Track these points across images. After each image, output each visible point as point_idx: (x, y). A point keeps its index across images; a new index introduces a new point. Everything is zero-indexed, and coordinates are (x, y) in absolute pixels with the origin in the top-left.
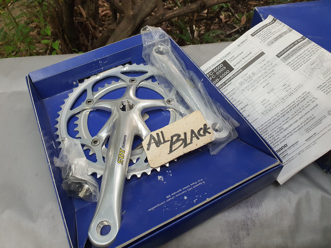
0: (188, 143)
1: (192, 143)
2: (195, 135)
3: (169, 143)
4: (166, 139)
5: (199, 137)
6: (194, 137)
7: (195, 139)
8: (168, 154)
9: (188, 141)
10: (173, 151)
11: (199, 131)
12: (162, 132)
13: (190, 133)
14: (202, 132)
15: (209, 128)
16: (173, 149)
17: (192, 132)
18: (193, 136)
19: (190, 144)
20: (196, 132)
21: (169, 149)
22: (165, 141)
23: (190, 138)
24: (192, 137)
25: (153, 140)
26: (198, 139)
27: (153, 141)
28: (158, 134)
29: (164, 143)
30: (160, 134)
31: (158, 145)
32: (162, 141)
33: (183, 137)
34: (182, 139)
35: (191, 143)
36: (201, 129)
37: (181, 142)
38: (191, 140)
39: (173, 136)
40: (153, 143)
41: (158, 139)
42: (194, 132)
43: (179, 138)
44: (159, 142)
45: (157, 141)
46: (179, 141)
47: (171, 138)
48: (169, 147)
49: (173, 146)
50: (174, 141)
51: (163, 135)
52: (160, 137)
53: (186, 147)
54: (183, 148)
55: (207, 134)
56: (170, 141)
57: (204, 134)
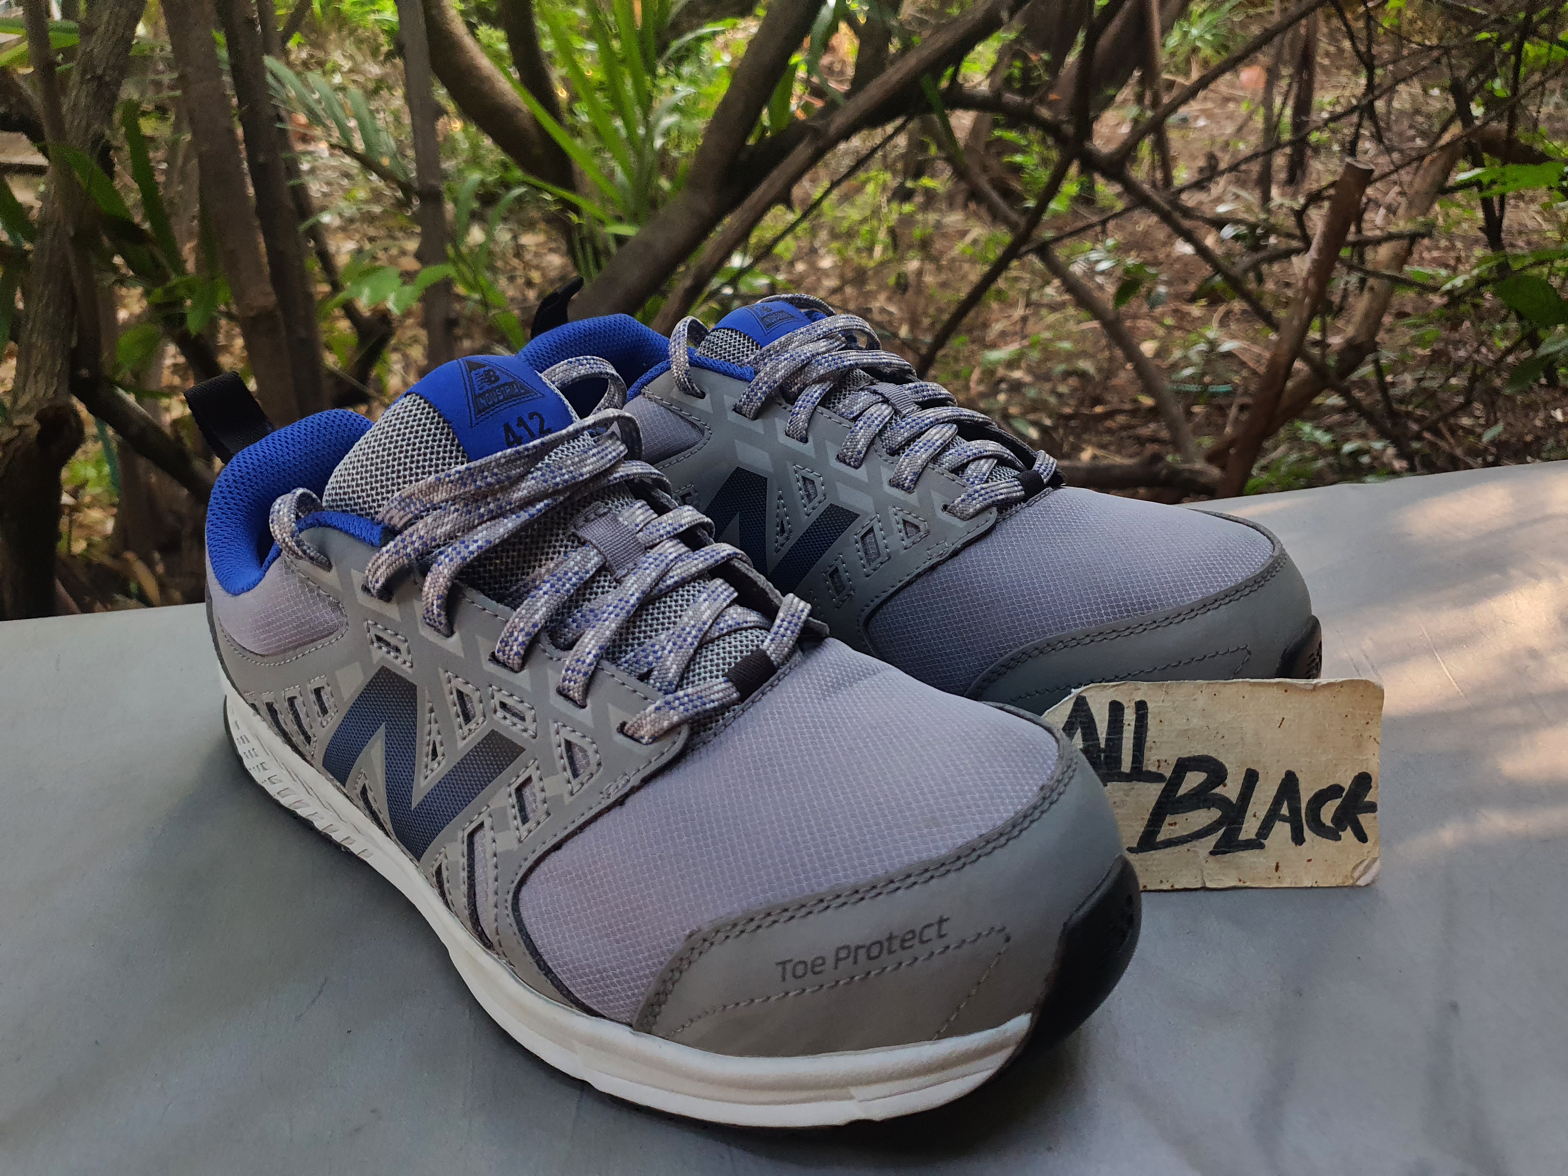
0: (1243, 836)
1: (1261, 846)
2: (1295, 810)
3: (1154, 790)
4: (1150, 766)
5: (1307, 833)
6: (1284, 819)
7: (1282, 830)
8: (1132, 849)
9: (1249, 829)
10: (1156, 847)
11: (1320, 798)
12: (1141, 707)
13: (1274, 790)
14: (1328, 813)
15: (1373, 807)
16: (1163, 834)
17: (1289, 785)
18: (1285, 811)
19: (1248, 845)
20: (1305, 797)
21: (1141, 824)
22: (1139, 774)
23: (1262, 814)
24: (1272, 816)
25: (1084, 736)
26: (1298, 838)
27: (1078, 740)
28: (1116, 708)
29: (1128, 778)
30: (1130, 717)
32: (1126, 765)
33: (1231, 790)
34: (1222, 802)
35: (1256, 844)
36: (1334, 791)
37: (1215, 814)
38: (1265, 829)
39: (1190, 759)
41: (1107, 740)
42: (1298, 792)
43: (1214, 791)
44: (1106, 763)
45: (1100, 750)
46: (1206, 800)
47: (1174, 772)
48: (1147, 816)
49: (1169, 819)
50: (1181, 792)
51: (1142, 726)
52: (1122, 733)
53: (1224, 853)
54: (1212, 853)
55: (1348, 835)
56: (1162, 785)
57: (1336, 825)
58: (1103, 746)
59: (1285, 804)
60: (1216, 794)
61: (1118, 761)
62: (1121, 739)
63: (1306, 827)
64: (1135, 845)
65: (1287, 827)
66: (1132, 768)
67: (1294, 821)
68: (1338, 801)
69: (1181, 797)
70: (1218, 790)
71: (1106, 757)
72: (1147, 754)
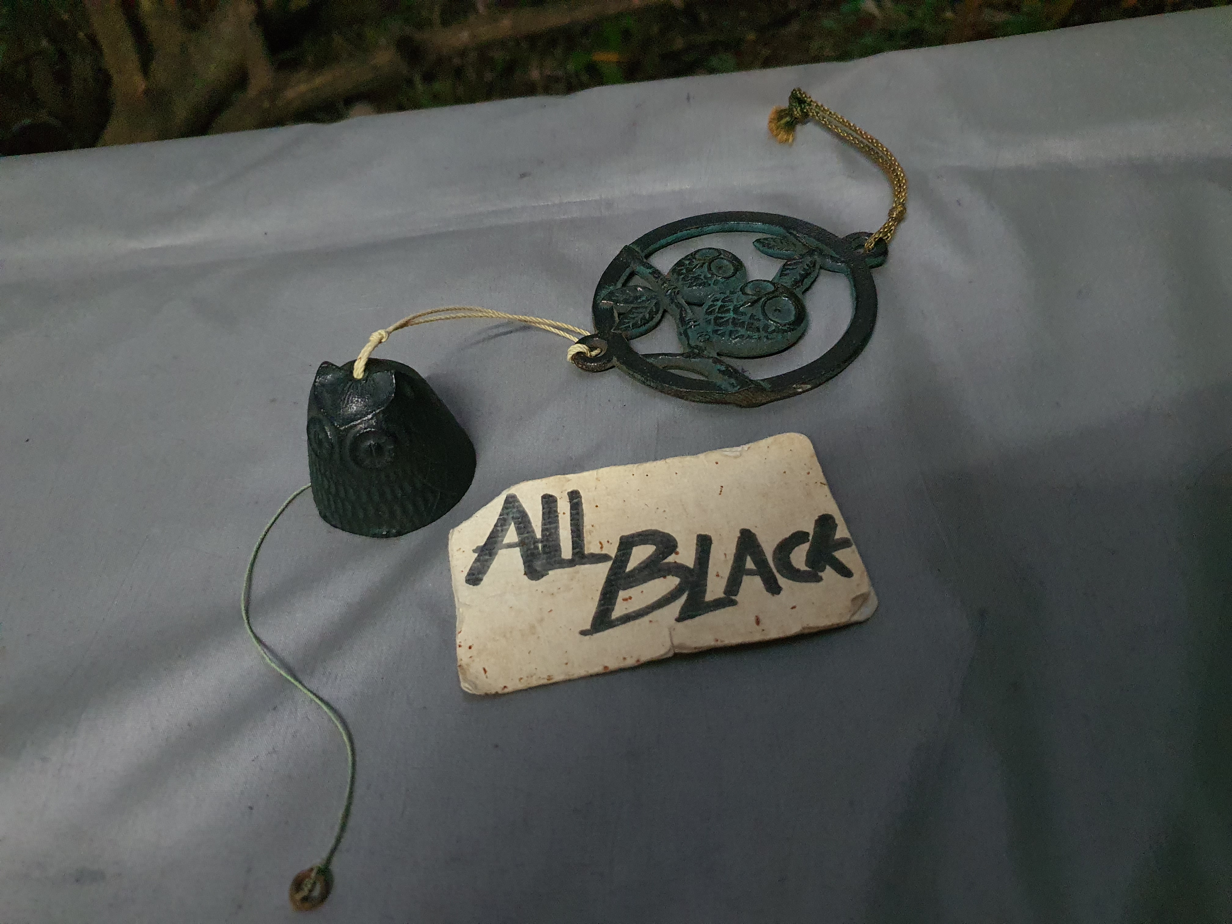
0: (708, 598)
1: (733, 603)
2: (762, 564)
3: (602, 570)
4: (591, 547)
5: (782, 580)
6: (751, 573)
7: (752, 585)
8: (584, 633)
9: (715, 589)
10: (612, 624)
11: (786, 547)
12: (574, 497)
13: (731, 549)
14: (799, 558)
15: (844, 543)
16: (618, 611)
17: (748, 542)
18: (750, 564)
19: (718, 604)
20: (768, 547)
21: (591, 607)
22: (580, 556)
23: (726, 572)
24: (738, 571)
25: (518, 529)
26: (773, 588)
27: (511, 535)
28: (549, 502)
29: (571, 563)
30: (564, 507)
31: (538, 564)
32: (567, 552)
33: (686, 555)
34: (678, 569)
35: (727, 601)
36: (799, 537)
37: (673, 581)
38: (733, 586)
39: (632, 536)
40: (510, 546)
41: (542, 531)
42: (759, 546)
43: (666, 561)
44: (544, 552)
45: (536, 541)
46: (659, 570)
47: (619, 549)
48: (597, 596)
49: (622, 594)
50: (630, 566)
51: (578, 514)
52: (557, 522)
53: (692, 617)
54: (679, 620)
55: (829, 574)
56: (609, 564)
57: (813, 568)
58: (539, 535)
59: (749, 558)
60: (669, 563)
61: (557, 549)
62: (557, 528)
63: (778, 576)
64: (588, 627)
65: (757, 581)
66: (574, 554)
67: (763, 570)
68: (806, 547)
69: (631, 571)
70: (671, 559)
71: (544, 547)
72: (587, 537)
